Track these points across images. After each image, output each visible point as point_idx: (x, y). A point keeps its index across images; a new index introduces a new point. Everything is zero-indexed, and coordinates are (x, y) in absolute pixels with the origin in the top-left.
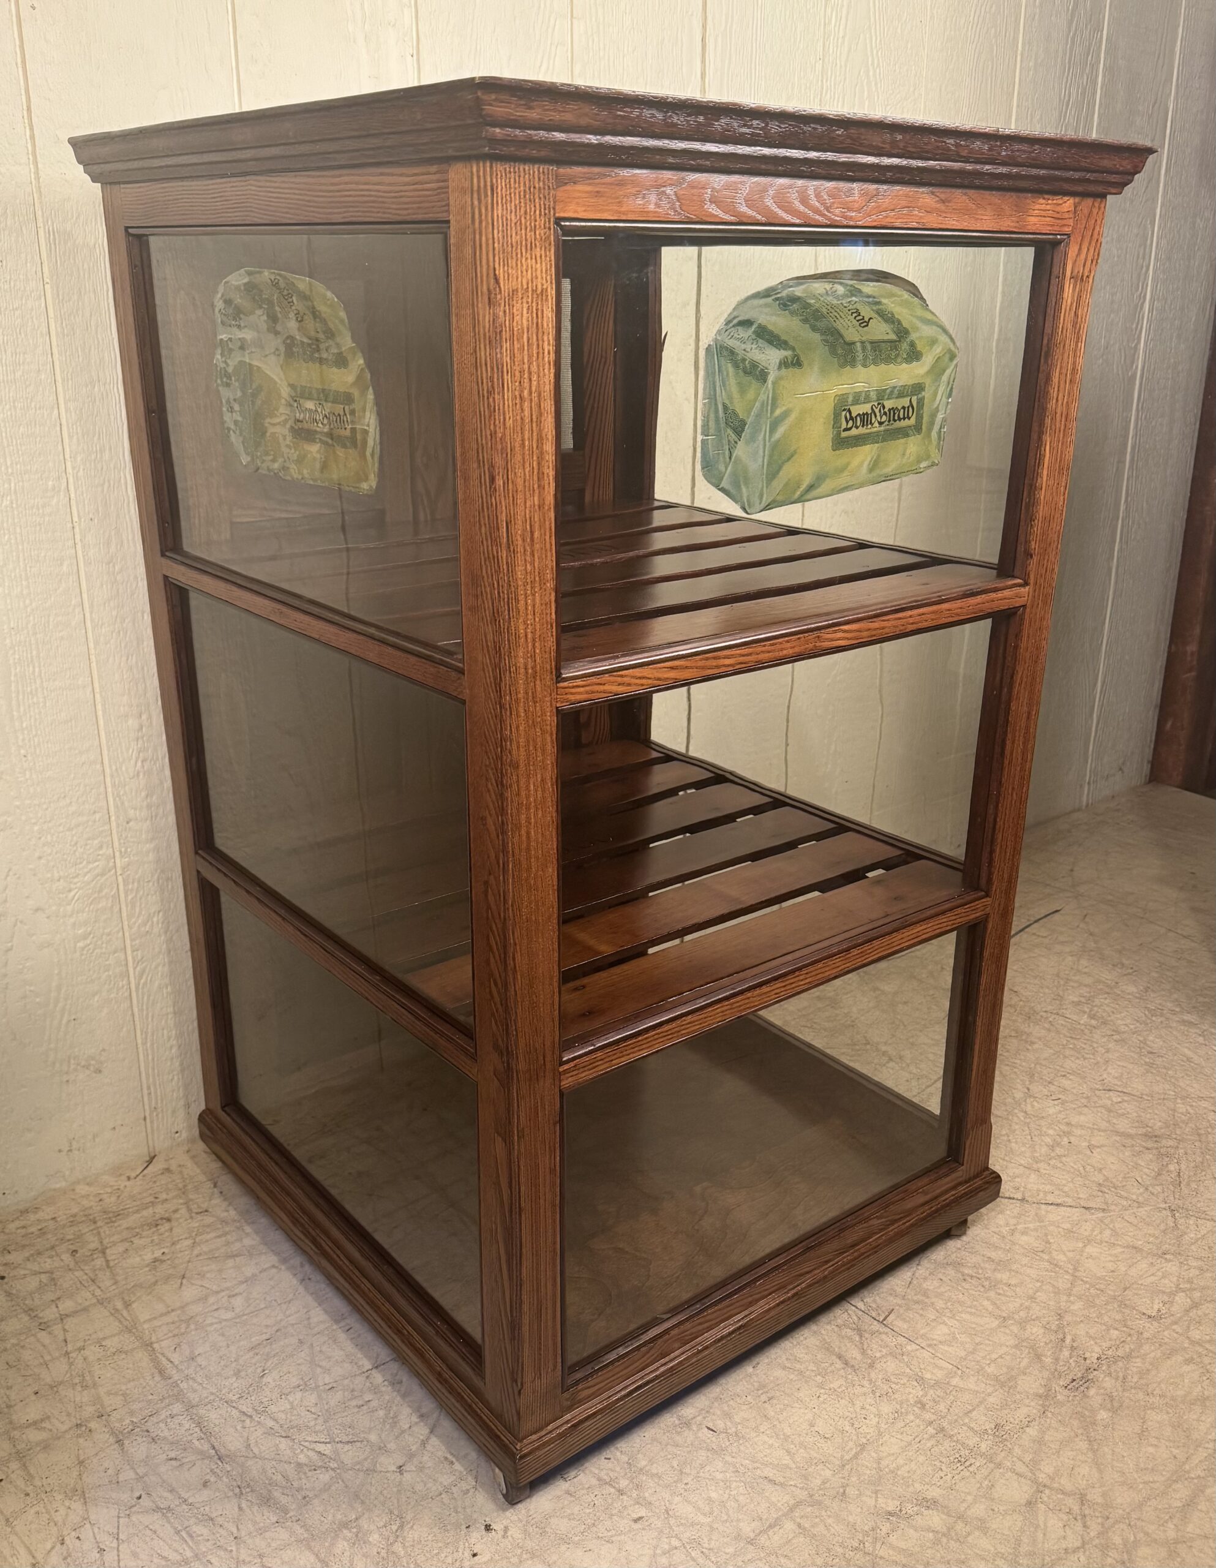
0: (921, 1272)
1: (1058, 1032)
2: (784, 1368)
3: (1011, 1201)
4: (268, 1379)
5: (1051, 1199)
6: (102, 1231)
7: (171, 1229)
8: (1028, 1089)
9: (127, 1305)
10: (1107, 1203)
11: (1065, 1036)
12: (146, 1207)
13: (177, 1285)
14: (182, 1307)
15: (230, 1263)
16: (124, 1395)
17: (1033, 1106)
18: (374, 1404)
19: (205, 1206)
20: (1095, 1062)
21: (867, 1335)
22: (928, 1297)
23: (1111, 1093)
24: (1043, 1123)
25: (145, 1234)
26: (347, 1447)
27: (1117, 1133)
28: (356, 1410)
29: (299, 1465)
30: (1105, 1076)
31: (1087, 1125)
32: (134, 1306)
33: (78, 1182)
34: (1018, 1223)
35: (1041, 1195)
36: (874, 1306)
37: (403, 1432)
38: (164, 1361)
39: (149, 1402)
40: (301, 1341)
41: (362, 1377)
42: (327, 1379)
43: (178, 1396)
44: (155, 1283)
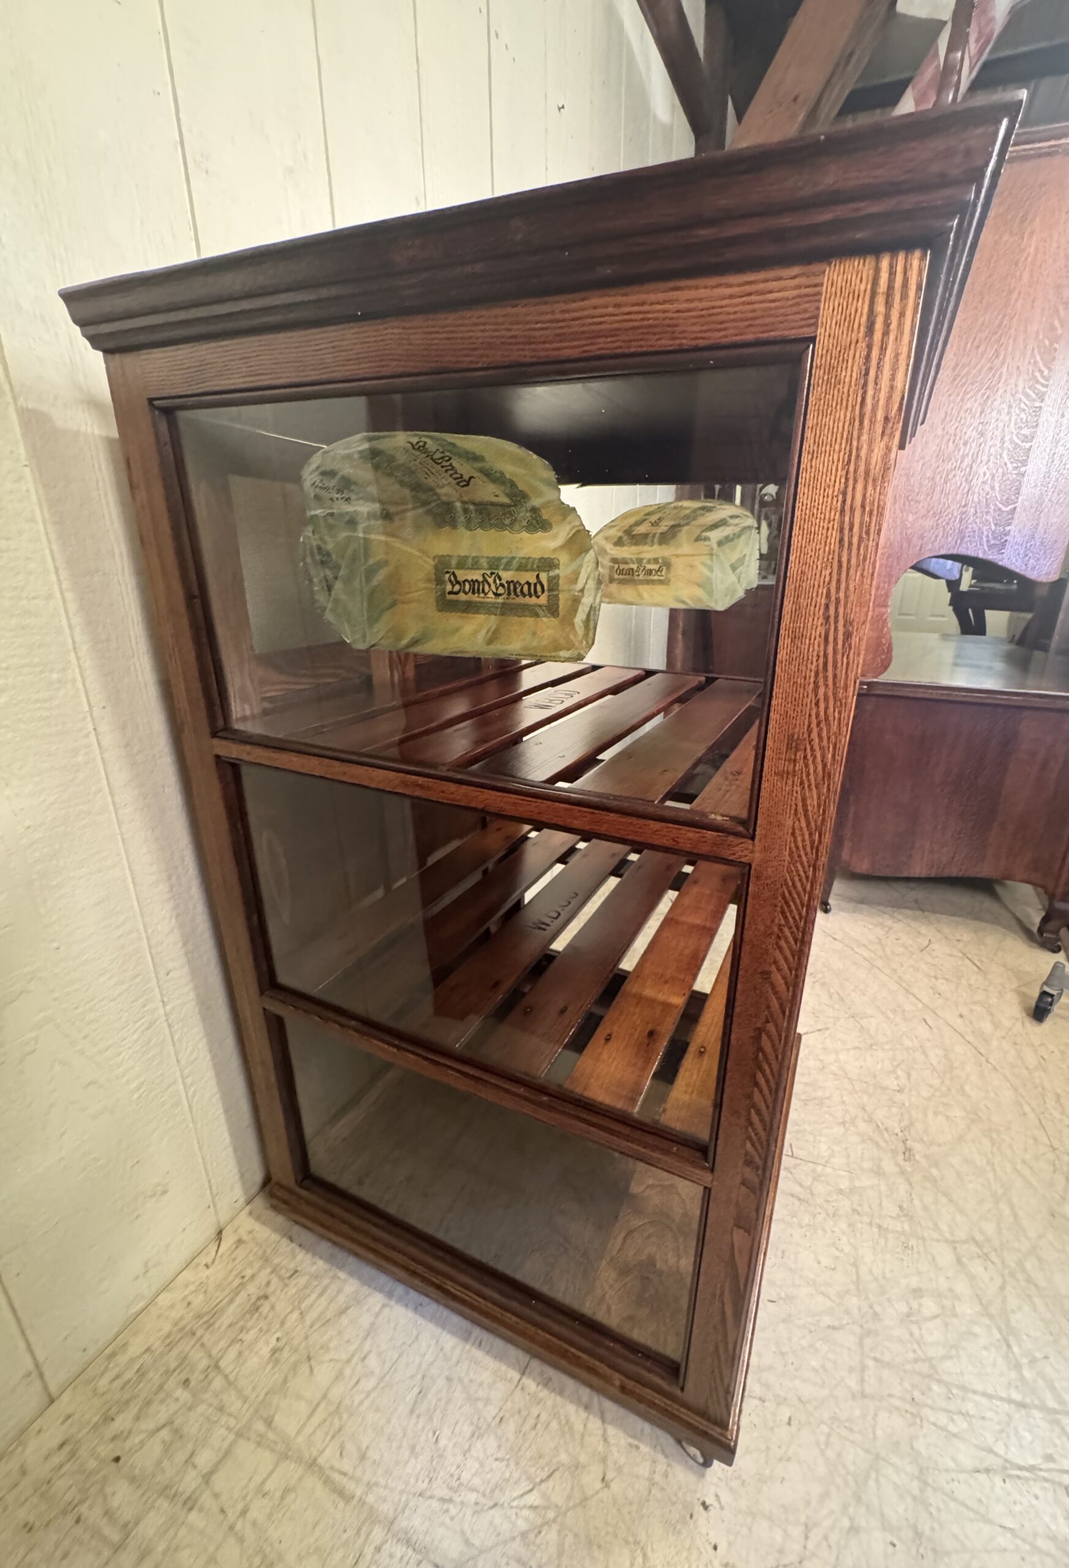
4: (443, 1442)
6: (205, 1340)
7: (273, 1307)
9: (269, 1423)
10: (825, 1024)
12: (237, 1292)
13: (307, 1372)
14: (324, 1397)
15: (344, 1320)
16: (317, 1550)
18: (543, 1417)
19: (292, 1266)
22: (800, 1126)
25: (250, 1324)
26: (551, 1483)
28: (533, 1433)
29: (524, 1535)
32: (277, 1418)
33: (157, 1294)
37: (583, 1436)
38: (336, 1477)
39: (346, 1543)
40: (449, 1379)
41: (518, 1393)
42: (492, 1411)
43: (372, 1517)
44: (285, 1381)
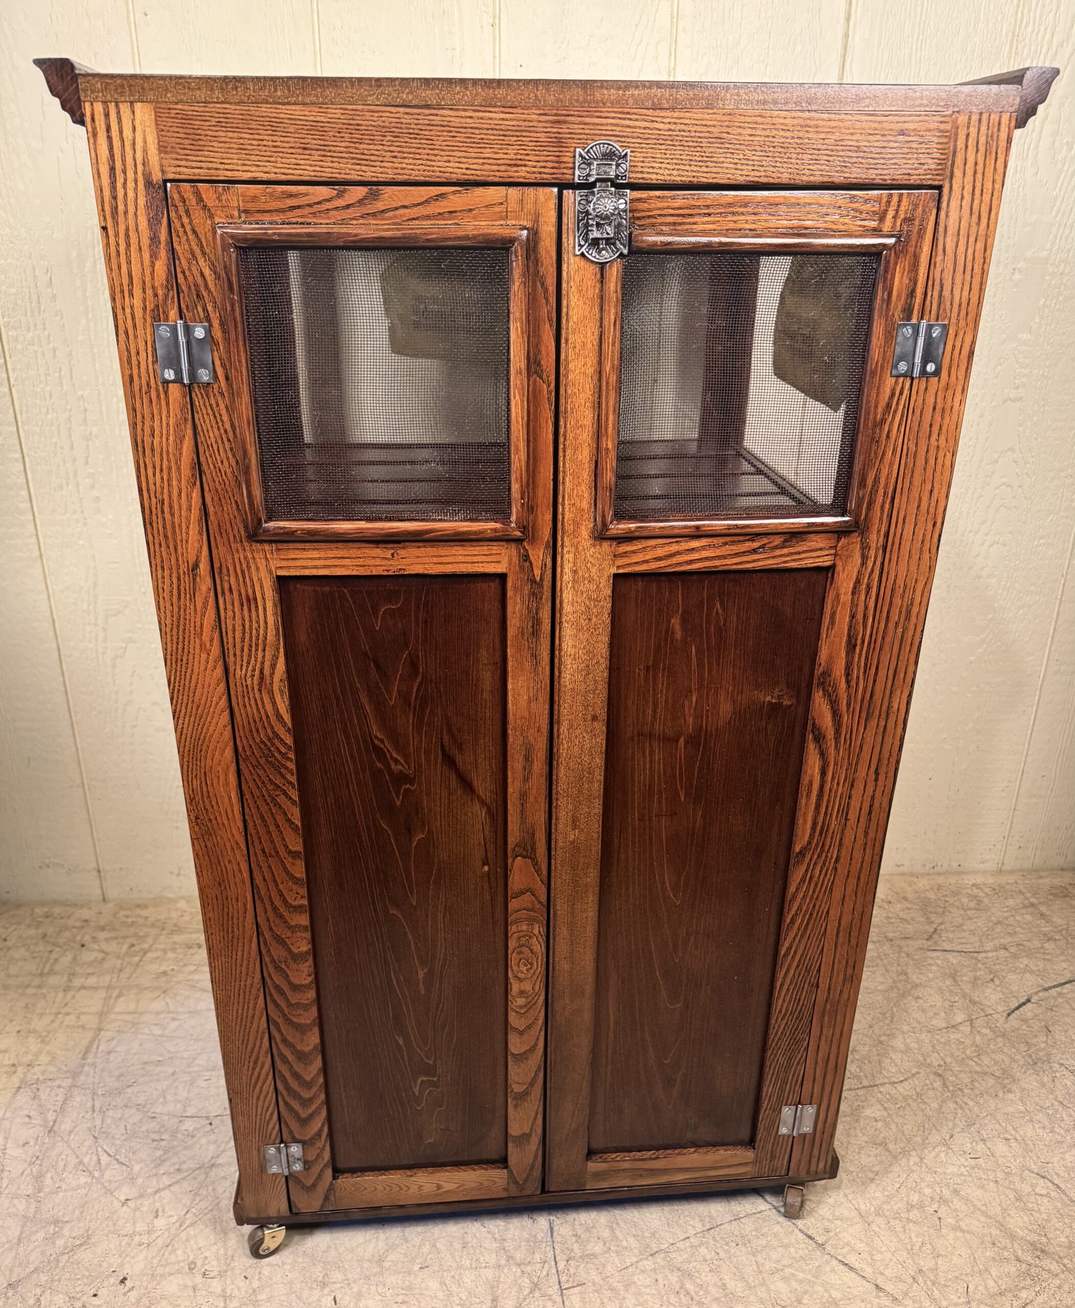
0: (646, 1263)
2: (443, 1283)
3: (807, 1240)
4: (129, 1090)
5: (852, 1259)
6: (160, 937)
7: (194, 954)
8: (951, 1137)
9: (119, 996)
10: (906, 1294)
11: (1055, 1097)
13: (156, 996)
14: (141, 1013)
16: (54, 1057)
17: (937, 1156)
18: (162, 1143)
20: (1059, 1138)
21: (537, 1294)
22: (627, 1290)
23: (1042, 1180)
24: (929, 1178)
26: (117, 1166)
27: (1002, 1227)
28: (150, 1142)
29: (81, 1162)
30: (1055, 1160)
31: (976, 1202)
32: (122, 998)
33: (182, 898)
34: (791, 1266)
35: (846, 1249)
36: (572, 1271)
37: (156, 1175)
38: (95, 1045)
39: (60, 1069)
40: (173, 1074)
41: (176, 1120)
42: (159, 1109)
43: (76, 1075)
44: (147, 989)
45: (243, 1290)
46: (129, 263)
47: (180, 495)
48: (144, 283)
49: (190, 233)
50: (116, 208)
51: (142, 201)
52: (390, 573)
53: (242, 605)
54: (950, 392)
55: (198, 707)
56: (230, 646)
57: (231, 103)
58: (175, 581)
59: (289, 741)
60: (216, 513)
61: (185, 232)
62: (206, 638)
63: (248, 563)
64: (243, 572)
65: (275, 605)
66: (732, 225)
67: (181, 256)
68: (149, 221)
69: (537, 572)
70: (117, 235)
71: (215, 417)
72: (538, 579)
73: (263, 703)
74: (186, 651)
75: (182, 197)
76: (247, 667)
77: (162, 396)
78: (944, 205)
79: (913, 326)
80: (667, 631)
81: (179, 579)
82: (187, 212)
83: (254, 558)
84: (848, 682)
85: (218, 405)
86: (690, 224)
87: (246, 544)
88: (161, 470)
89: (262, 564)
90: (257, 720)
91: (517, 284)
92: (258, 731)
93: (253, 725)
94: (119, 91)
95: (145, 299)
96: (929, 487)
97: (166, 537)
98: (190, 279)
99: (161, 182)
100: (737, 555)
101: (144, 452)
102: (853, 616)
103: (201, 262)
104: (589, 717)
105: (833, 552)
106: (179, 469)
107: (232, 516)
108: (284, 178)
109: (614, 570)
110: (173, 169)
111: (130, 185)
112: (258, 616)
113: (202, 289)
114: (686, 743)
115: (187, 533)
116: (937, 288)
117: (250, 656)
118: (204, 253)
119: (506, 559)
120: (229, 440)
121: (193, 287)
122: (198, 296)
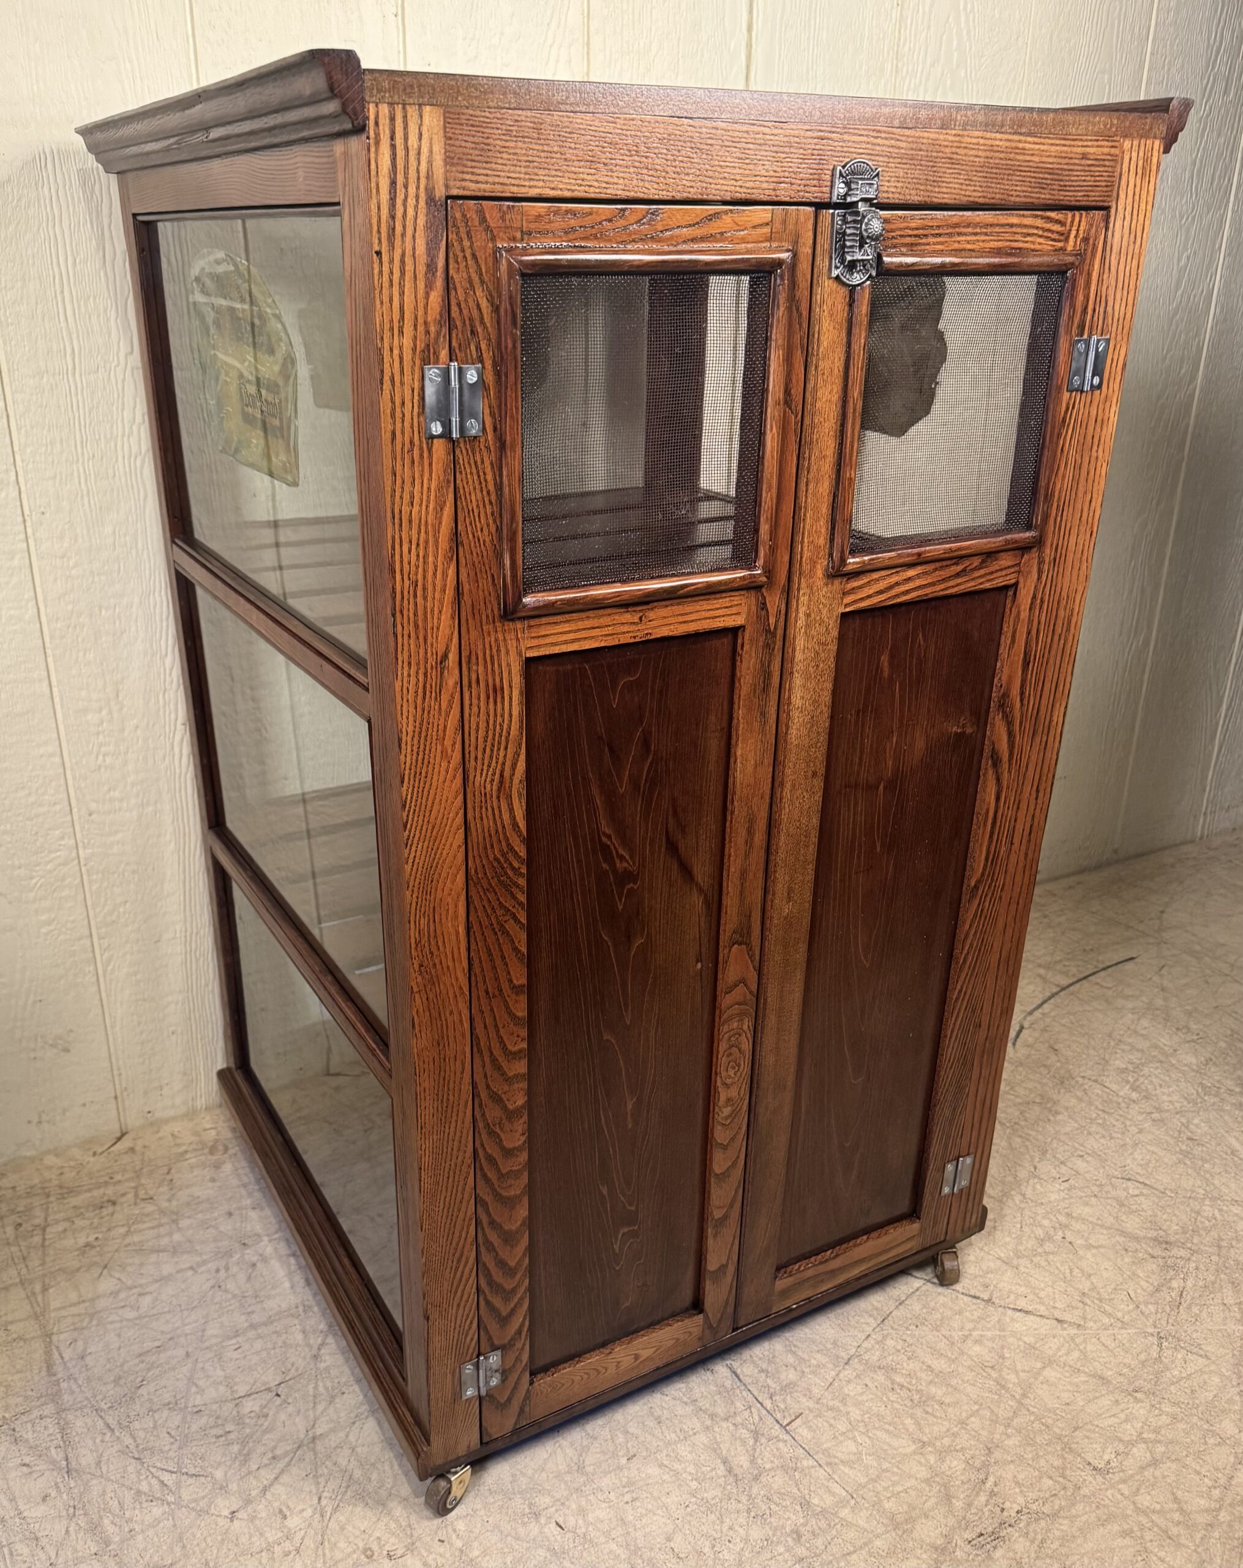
0: (846, 1373)
1: (1090, 1103)
2: (661, 1465)
3: (975, 1301)
4: (143, 1391)
5: (1022, 1304)
6: (51, 1206)
7: (112, 1214)
8: (1035, 1168)
9: (45, 1289)
10: (1085, 1318)
11: (1097, 1108)
12: (99, 1186)
13: (96, 1275)
14: (93, 1300)
15: (153, 1258)
16: (8, 1387)
17: (1034, 1189)
18: (232, 1436)
19: (151, 1193)
20: (1122, 1143)
21: (763, 1440)
22: (845, 1404)
23: (1129, 1183)
24: (1040, 1210)
25: (87, 1215)
26: (191, 1481)
27: (1123, 1233)
28: (214, 1440)
29: (139, 1493)
30: (1129, 1161)
31: (1091, 1219)
32: (51, 1291)
33: (48, 1152)
34: (974, 1329)
35: (1012, 1297)
36: (782, 1406)
37: (250, 1473)
38: (56, 1355)
39: (26, 1398)
40: (188, 1355)
41: (231, 1405)
42: (199, 1400)
43: (55, 1397)
44: (78, 1270)
45: (448, 1555)
46: (402, 294)
47: (435, 574)
48: (416, 318)
49: (469, 258)
50: (394, 229)
51: (421, 221)
52: (637, 640)
53: (488, 698)
54: (1108, 404)
55: (433, 828)
56: (472, 749)
57: (522, 109)
58: (421, 677)
59: (523, 854)
60: (470, 591)
61: (465, 257)
62: (448, 743)
63: (498, 647)
64: (492, 657)
65: (521, 693)
66: (956, 246)
67: (458, 285)
68: (427, 244)
69: (772, 620)
70: (391, 261)
71: (479, 476)
72: (772, 628)
73: (500, 811)
74: (426, 761)
75: (464, 216)
76: (488, 771)
77: (426, 455)
78: (1111, 225)
79: (1085, 340)
80: (877, 670)
81: (425, 675)
82: (468, 234)
83: (505, 640)
84: (1022, 700)
85: (483, 462)
86: (924, 244)
87: (498, 624)
88: (418, 545)
89: (512, 644)
90: (493, 832)
91: (782, 309)
92: (492, 846)
93: (488, 840)
94: (408, 90)
95: (415, 337)
96: (1089, 498)
97: (416, 626)
98: (465, 312)
99: (443, 199)
100: (944, 580)
101: (401, 525)
102: (1029, 633)
103: (479, 293)
104: (810, 774)
105: (1017, 569)
106: (436, 542)
107: (486, 593)
108: (568, 194)
109: (842, 610)
110: (458, 184)
111: (411, 201)
112: (503, 709)
113: (477, 323)
114: (885, 788)
115: (439, 619)
116: (1103, 304)
117: (491, 757)
118: (482, 282)
119: (745, 609)
120: (491, 503)
121: (467, 322)
122: (472, 332)
